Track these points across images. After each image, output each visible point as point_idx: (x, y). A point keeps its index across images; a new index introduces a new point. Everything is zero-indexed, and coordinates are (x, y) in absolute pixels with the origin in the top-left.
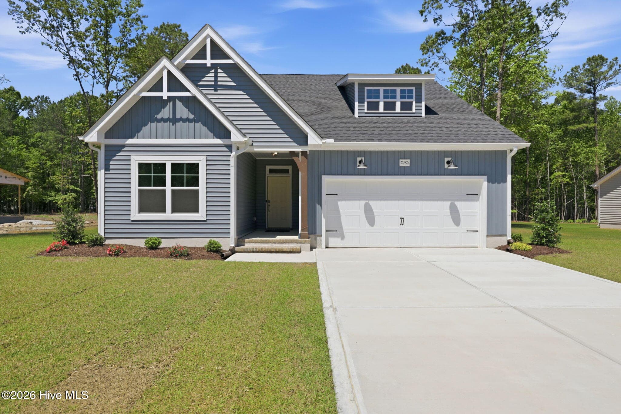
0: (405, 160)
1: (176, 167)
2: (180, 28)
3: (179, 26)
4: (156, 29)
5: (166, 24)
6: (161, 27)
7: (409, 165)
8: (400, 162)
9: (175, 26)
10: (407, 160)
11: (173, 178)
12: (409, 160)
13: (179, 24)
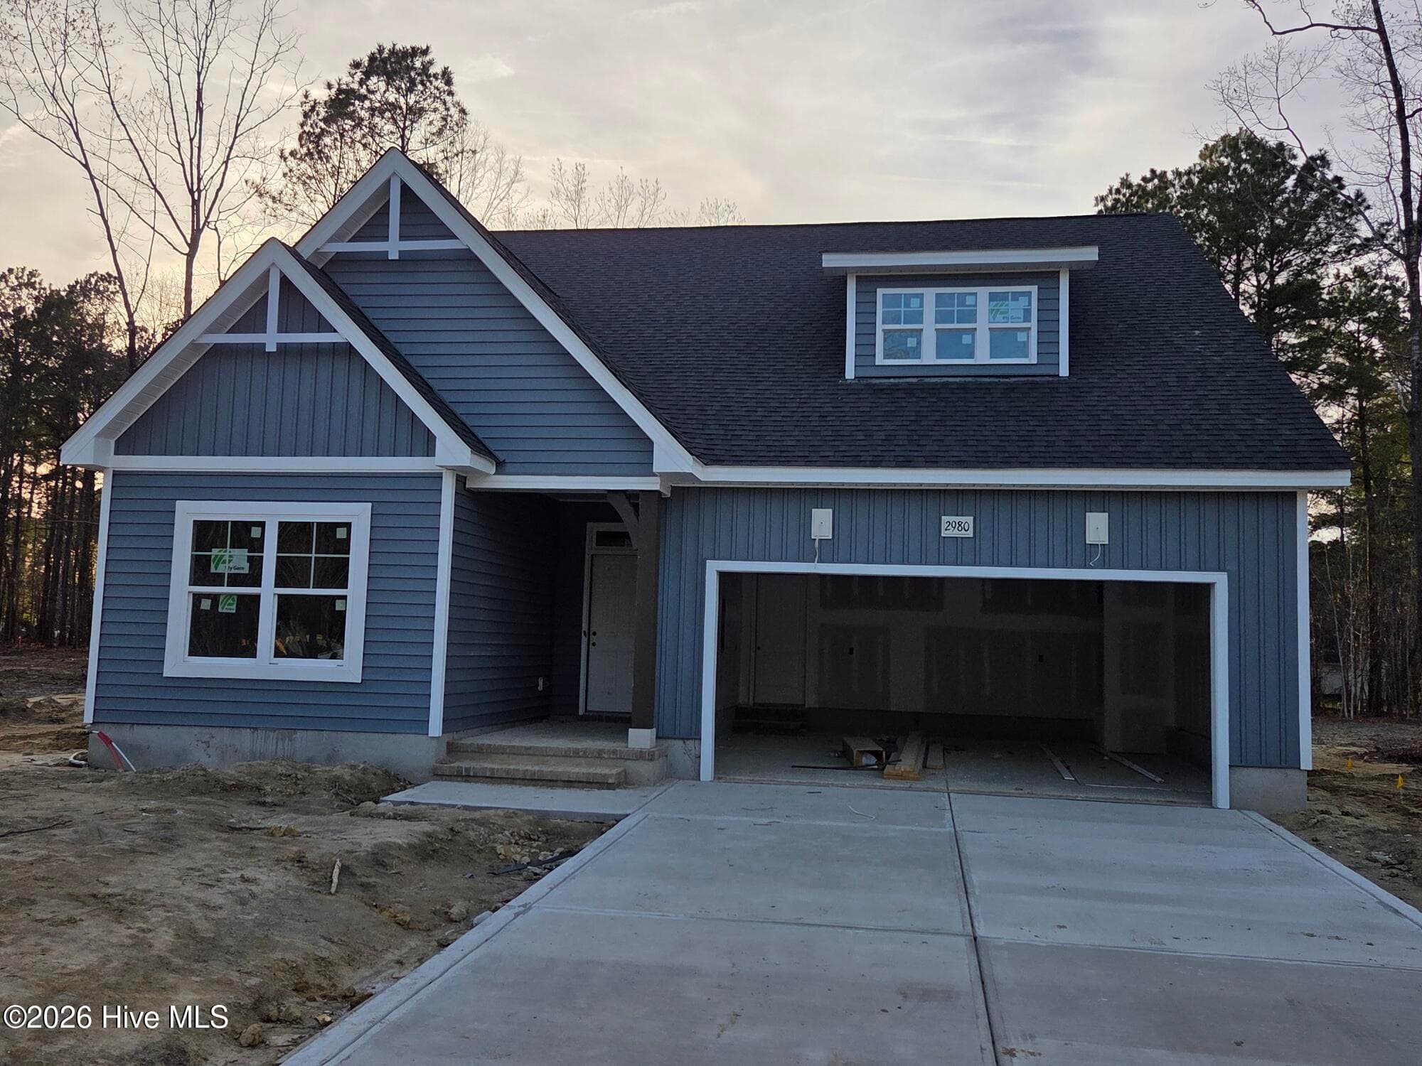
0: (958, 519)
1: (292, 534)
2: (427, 58)
3: (425, 52)
4: (356, 65)
5: (388, 46)
6: (372, 58)
7: (970, 534)
8: (944, 526)
9: (414, 52)
10: (963, 519)
11: (281, 562)
12: (970, 519)
13: (424, 48)
